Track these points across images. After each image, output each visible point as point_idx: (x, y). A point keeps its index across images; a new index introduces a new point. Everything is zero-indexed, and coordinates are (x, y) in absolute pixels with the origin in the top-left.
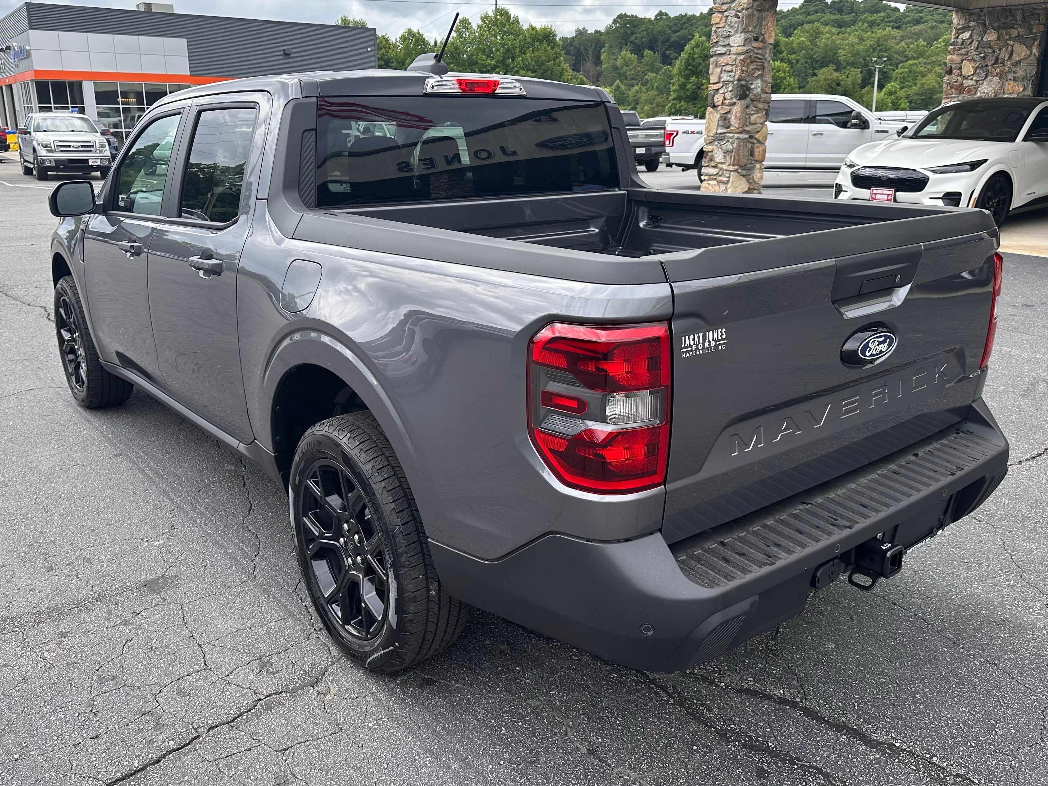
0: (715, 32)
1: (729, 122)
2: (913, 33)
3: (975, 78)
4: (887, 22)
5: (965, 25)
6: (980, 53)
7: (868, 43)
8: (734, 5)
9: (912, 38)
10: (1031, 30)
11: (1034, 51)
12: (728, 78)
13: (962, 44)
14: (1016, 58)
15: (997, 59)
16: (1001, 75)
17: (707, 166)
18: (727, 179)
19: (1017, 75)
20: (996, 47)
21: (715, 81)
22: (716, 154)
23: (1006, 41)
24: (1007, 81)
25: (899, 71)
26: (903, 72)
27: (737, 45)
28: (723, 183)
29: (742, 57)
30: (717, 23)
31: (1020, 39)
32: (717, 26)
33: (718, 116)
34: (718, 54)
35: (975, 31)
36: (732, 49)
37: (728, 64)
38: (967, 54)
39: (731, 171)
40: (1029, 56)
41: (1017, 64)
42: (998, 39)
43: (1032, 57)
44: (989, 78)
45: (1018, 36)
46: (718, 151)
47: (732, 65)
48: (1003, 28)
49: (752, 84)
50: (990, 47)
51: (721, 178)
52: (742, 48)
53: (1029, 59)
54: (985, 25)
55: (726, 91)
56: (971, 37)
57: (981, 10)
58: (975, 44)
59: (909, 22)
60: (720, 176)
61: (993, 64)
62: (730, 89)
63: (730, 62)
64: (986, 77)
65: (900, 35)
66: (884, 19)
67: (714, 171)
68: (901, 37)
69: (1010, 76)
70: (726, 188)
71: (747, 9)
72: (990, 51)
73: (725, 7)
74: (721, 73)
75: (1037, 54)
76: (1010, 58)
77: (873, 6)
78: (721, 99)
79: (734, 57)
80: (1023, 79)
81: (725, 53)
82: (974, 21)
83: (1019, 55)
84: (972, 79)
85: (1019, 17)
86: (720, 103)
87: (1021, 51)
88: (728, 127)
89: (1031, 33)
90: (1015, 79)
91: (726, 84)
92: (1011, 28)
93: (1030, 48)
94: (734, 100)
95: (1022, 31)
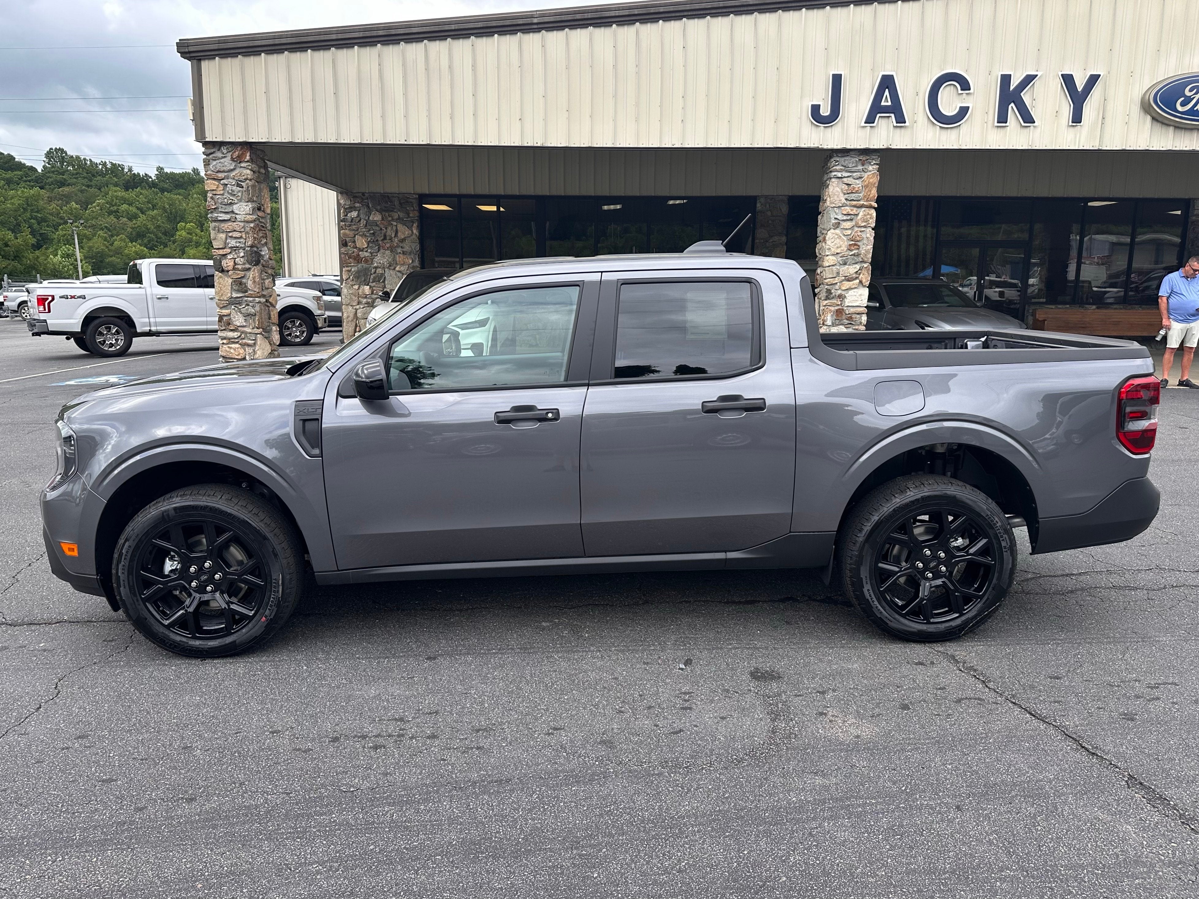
0: (212, 198)
1: (246, 286)
2: (62, 195)
3: (369, 251)
4: (26, 181)
5: (352, 205)
6: (370, 230)
7: (16, 201)
8: (234, 174)
9: (62, 199)
10: (408, 214)
11: (415, 231)
12: (238, 245)
13: (352, 221)
14: (401, 236)
15: (385, 236)
16: (392, 249)
17: (224, 330)
18: (253, 342)
19: (404, 250)
20: (382, 226)
21: (221, 247)
22: (235, 317)
23: (390, 221)
24: (397, 254)
25: (61, 232)
26: (65, 235)
27: (244, 213)
28: (249, 345)
29: (252, 225)
30: (213, 190)
31: (399, 220)
32: (214, 192)
33: (230, 281)
34: (220, 220)
35: (361, 211)
36: (237, 216)
37: (235, 231)
38: (357, 230)
39: (257, 334)
40: (412, 235)
41: (403, 241)
42: (383, 219)
43: (414, 236)
44: (382, 251)
45: (399, 218)
46: (237, 315)
47: (241, 232)
48: (385, 211)
49: (261, 251)
50: (377, 225)
51: (244, 341)
52: (251, 216)
53: (412, 237)
54: (368, 207)
55: (236, 257)
56: (358, 216)
57: (363, 194)
58: (363, 222)
59: (52, 183)
60: (244, 339)
61: (382, 240)
62: (242, 254)
63: (238, 229)
64: (379, 251)
65: (47, 195)
66: (22, 178)
67: (235, 334)
68: (48, 197)
69: (399, 250)
70: (254, 351)
71: (250, 180)
72: (378, 228)
73: (221, 175)
74: (226, 239)
75: (418, 234)
76: (396, 235)
77: (6, 163)
78: (231, 264)
79: (242, 224)
80: (410, 253)
81: (229, 220)
82: (358, 202)
83: (404, 234)
84: (366, 251)
85: (397, 203)
86: (230, 268)
87: (404, 231)
88: (246, 292)
89: (409, 217)
90: (404, 253)
91: (235, 250)
92: (392, 211)
93: (410, 228)
94: (247, 266)
95: (402, 215)
